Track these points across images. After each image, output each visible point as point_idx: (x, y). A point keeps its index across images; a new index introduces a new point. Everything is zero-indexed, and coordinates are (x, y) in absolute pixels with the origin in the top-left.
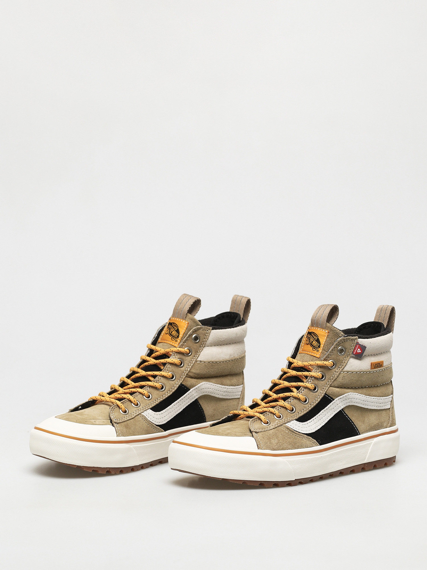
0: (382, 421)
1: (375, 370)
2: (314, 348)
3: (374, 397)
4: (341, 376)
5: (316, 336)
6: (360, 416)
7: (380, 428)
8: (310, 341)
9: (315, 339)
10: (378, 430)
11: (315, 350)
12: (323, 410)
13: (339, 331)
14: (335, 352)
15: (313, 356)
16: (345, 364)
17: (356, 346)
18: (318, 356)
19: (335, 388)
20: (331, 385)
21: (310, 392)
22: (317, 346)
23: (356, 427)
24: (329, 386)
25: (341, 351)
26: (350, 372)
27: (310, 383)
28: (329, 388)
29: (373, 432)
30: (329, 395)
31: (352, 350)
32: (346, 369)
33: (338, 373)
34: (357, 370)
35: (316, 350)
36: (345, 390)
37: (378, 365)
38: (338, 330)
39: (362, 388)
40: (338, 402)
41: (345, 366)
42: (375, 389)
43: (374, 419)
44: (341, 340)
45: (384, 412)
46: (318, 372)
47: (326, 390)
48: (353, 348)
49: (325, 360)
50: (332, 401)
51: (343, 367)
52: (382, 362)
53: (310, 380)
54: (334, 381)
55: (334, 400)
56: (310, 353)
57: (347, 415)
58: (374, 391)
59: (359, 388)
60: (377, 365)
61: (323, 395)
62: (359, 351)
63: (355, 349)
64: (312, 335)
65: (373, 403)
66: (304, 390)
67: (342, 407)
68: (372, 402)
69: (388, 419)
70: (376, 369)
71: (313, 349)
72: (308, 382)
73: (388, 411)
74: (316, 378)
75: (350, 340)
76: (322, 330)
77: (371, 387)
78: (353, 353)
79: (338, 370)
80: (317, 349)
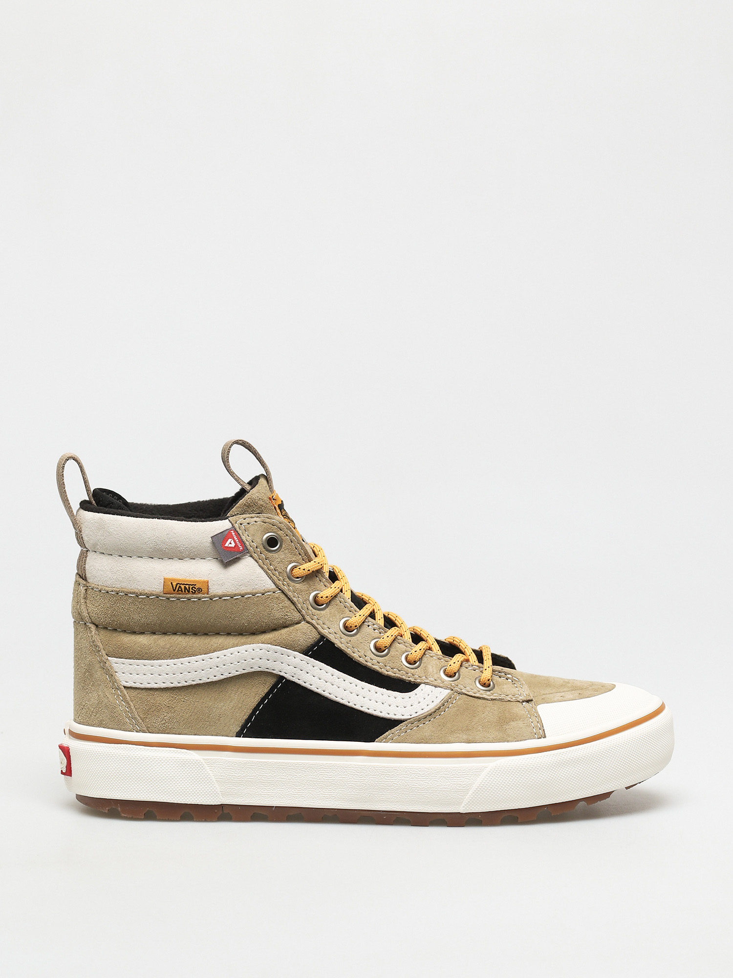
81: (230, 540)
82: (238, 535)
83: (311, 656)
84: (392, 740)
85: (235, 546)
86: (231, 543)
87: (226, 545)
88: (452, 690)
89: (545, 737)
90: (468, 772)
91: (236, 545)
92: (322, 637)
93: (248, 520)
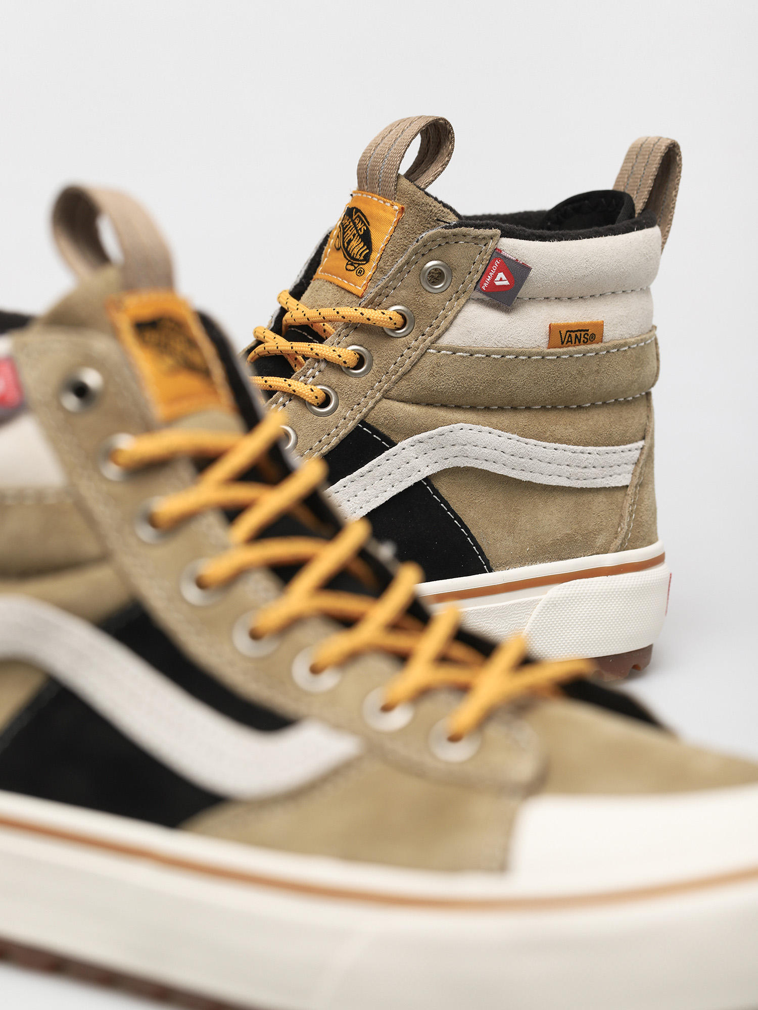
0: (591, 528)
1: (565, 349)
2: (352, 264)
3: (557, 445)
4: (426, 362)
5: (363, 222)
6: (502, 507)
7: (577, 551)
8: (344, 239)
9: (357, 231)
10: (568, 558)
11: (352, 268)
12: (348, 477)
13: (442, 208)
14: (410, 279)
15: (343, 289)
16: (447, 323)
17: (490, 263)
18: (359, 290)
19: (402, 405)
20: (386, 391)
21: (305, 410)
22: (360, 255)
23: (476, 544)
24: (378, 395)
25: (436, 276)
26: (462, 350)
27: (311, 379)
28: (377, 402)
29: (549, 563)
30: (378, 427)
31: (477, 277)
32: (447, 340)
33: (418, 352)
34: (489, 345)
35: (355, 268)
36: (442, 413)
37: (578, 334)
38: (435, 203)
39: (514, 409)
40: (410, 453)
41: (447, 329)
42: (568, 417)
43: (555, 521)
44: (433, 239)
45: (601, 498)
46: (344, 344)
47: (365, 410)
48: (481, 268)
49: (373, 304)
50: (388, 449)
51: (437, 333)
52: (600, 326)
53: (311, 371)
54: (401, 378)
55: (393, 444)
56: (339, 281)
57: (443, 500)
58: (562, 423)
59: (501, 409)
60: (573, 335)
61: (351, 425)
62: (502, 280)
63: (485, 273)
64: (354, 217)
65: (553, 467)
66: (284, 405)
67: (427, 472)
68: (547, 460)
69: (616, 521)
70: (571, 349)
71: (350, 267)
72: (302, 378)
73: (620, 495)
74: (332, 365)
75: (469, 239)
76: (384, 202)
77: (554, 408)
78: (478, 287)
79: (416, 344)
80: (359, 264)
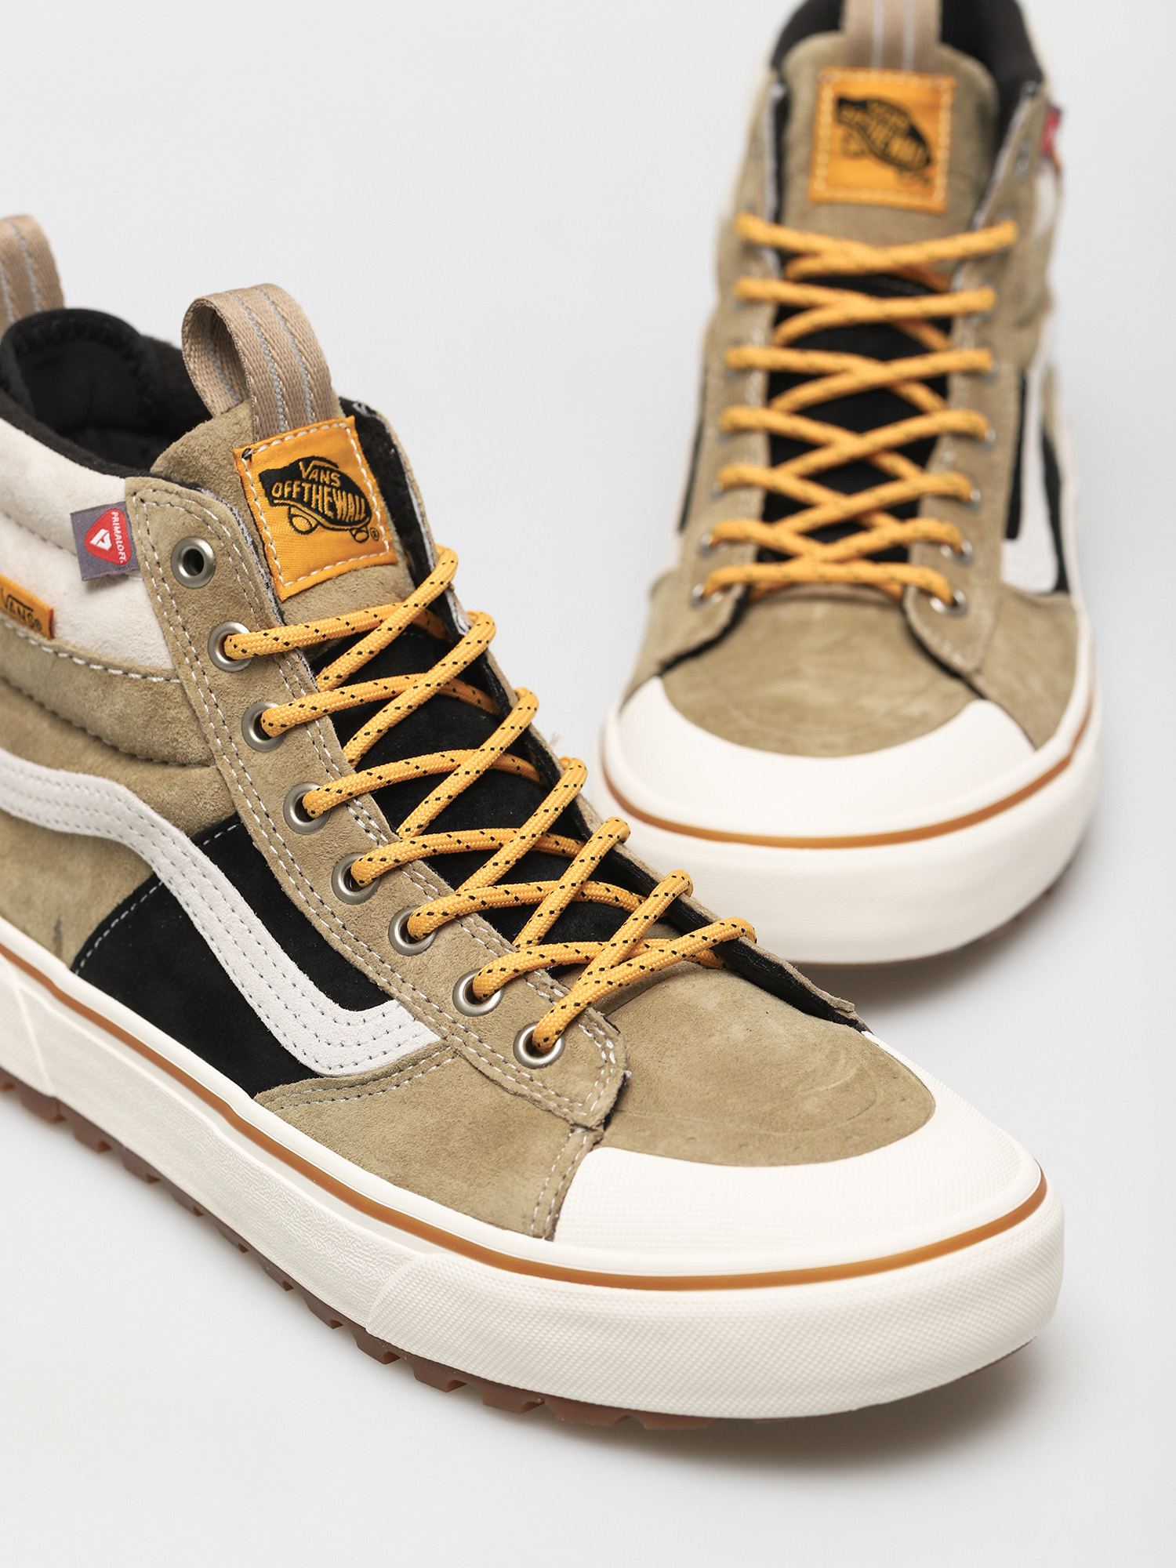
81: (103, 532)
82: (125, 526)
83: (206, 851)
84: (279, 1110)
85: (111, 549)
86: (103, 540)
87: (94, 541)
88: (445, 1038)
89: (550, 1237)
90: (374, 1254)
91: (114, 547)
92: (236, 818)
93: (158, 496)
